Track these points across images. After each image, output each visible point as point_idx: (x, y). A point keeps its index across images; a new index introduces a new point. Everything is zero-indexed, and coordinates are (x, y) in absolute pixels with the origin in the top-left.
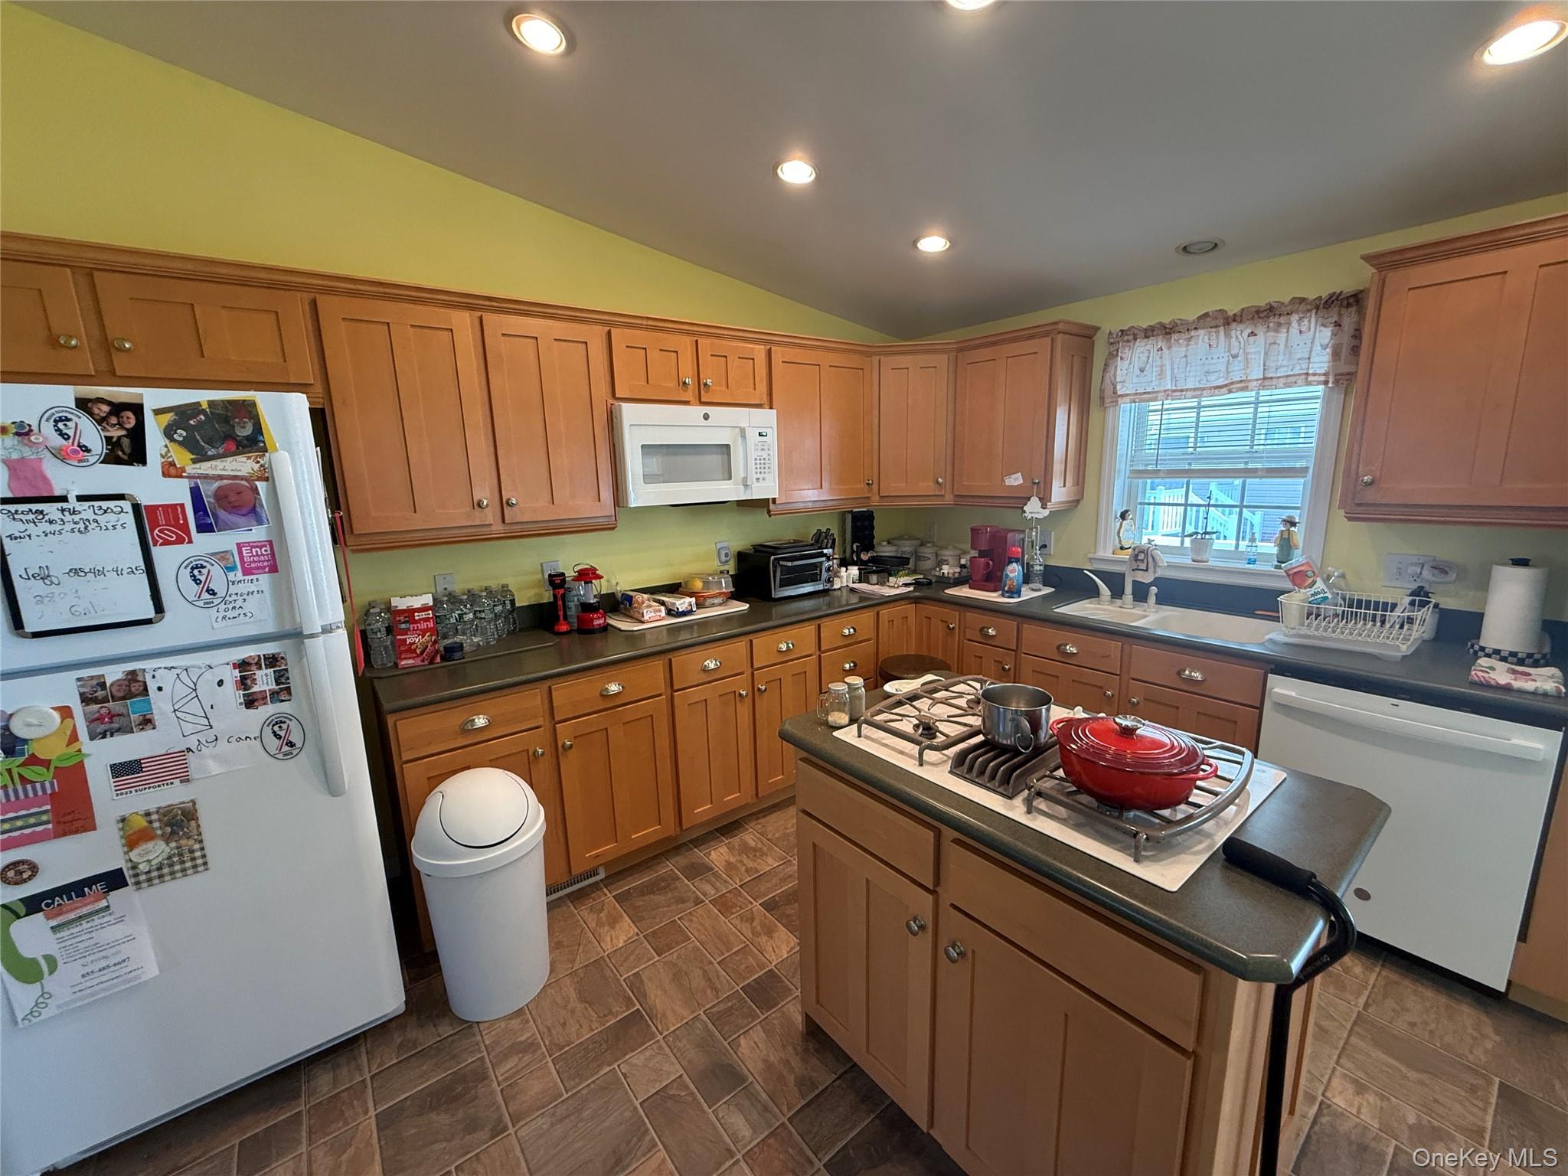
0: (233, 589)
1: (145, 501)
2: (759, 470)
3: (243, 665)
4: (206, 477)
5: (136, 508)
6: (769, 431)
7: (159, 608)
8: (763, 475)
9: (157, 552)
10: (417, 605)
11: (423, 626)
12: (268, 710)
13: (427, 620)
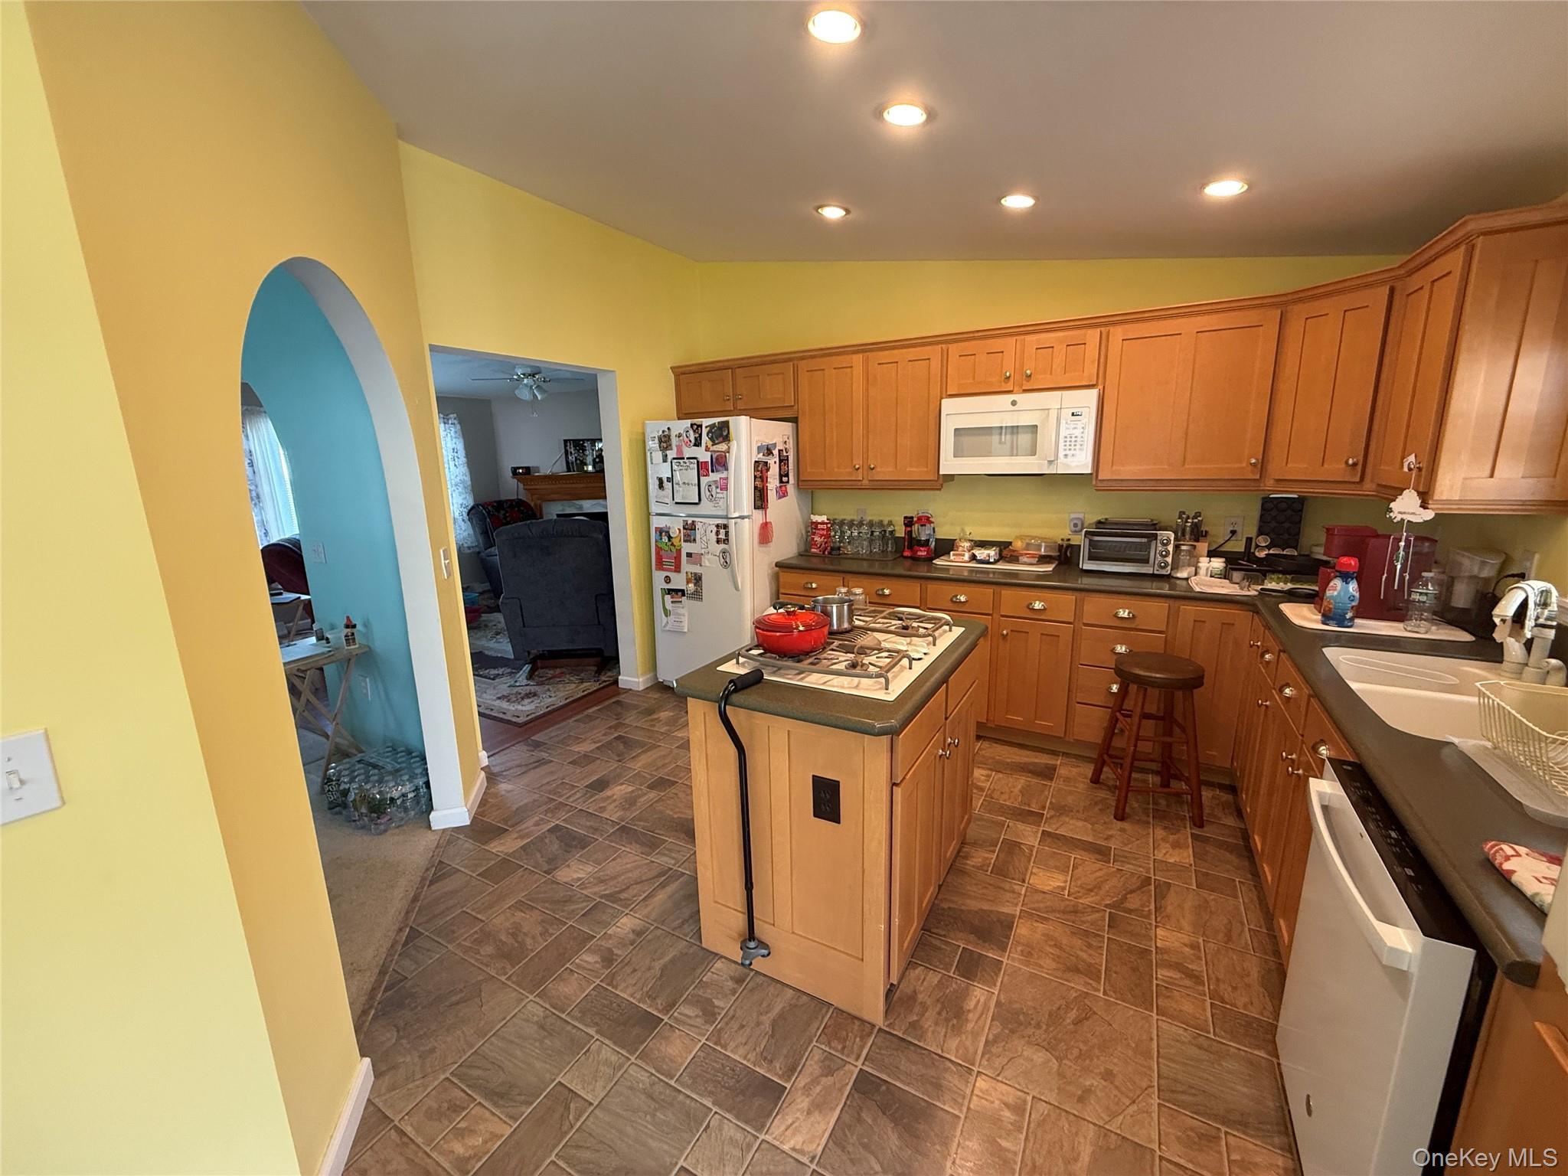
0: (718, 495)
1: (701, 460)
2: (1068, 447)
3: (717, 526)
4: (715, 451)
5: (698, 462)
6: (1085, 411)
7: (700, 499)
8: (1072, 452)
9: (701, 478)
10: (820, 521)
11: (821, 532)
12: (722, 546)
13: (823, 529)
